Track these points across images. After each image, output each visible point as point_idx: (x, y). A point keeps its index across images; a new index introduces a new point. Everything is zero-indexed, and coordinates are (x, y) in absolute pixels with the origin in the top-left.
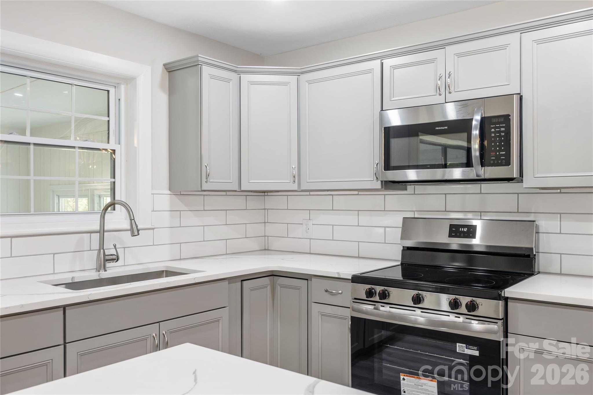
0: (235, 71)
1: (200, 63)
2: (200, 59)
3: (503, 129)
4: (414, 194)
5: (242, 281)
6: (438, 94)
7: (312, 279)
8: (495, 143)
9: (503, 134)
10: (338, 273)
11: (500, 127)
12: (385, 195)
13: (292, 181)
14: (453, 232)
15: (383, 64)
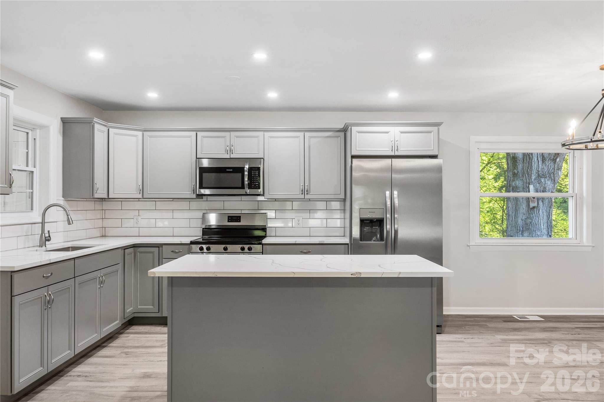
0: (105, 126)
1: (93, 122)
2: (94, 120)
4: (207, 201)
5: (124, 249)
6: (226, 153)
7: (163, 246)
8: (254, 179)
9: (257, 175)
10: (181, 241)
11: (256, 172)
12: (190, 201)
13: (139, 193)
14: (230, 219)
15: (197, 133)
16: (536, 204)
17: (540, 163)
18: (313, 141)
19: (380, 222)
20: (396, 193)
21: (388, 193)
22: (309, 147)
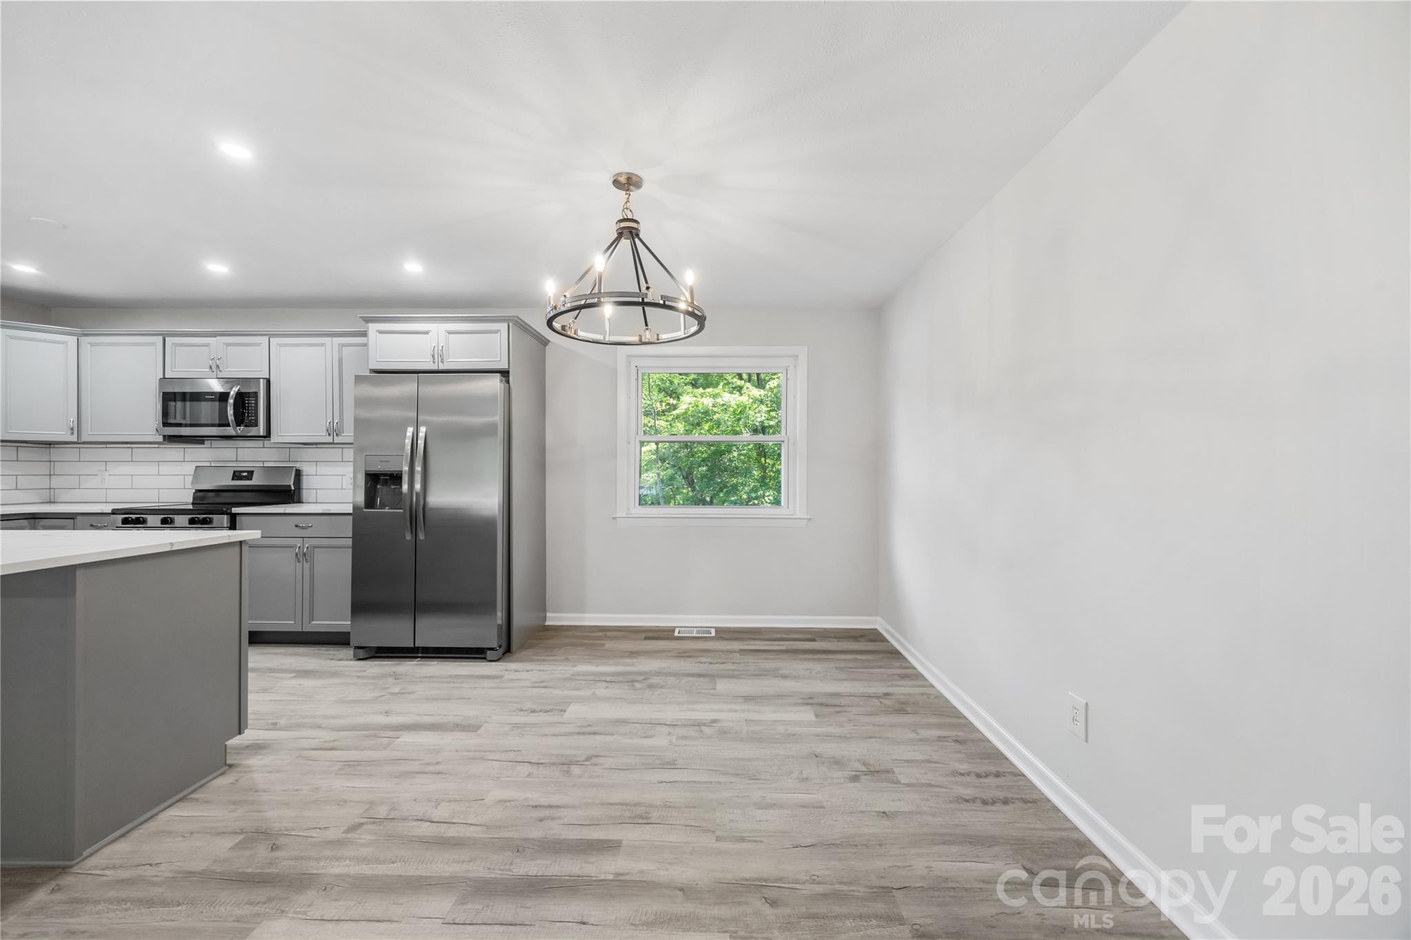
3: (253, 402)
4: (211, 448)
6: (211, 371)
7: (77, 517)
9: (252, 405)
10: (102, 510)
13: (72, 434)
14: (236, 476)
15: (164, 339)
18: (346, 352)
20: (422, 430)
21: (410, 431)
22: (340, 360)
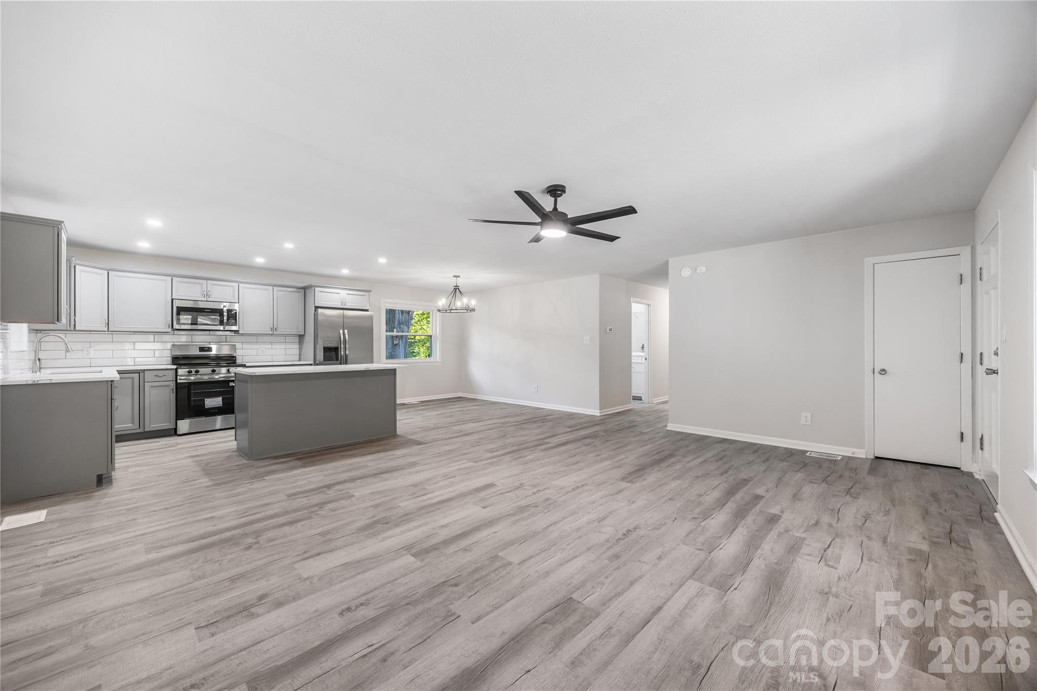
6: (203, 297)
7: (145, 372)
8: (232, 318)
14: (199, 349)
15: (172, 279)
16: (398, 342)
17: (400, 315)
18: (280, 293)
19: (336, 349)
20: (346, 331)
21: (341, 331)
22: (278, 297)
